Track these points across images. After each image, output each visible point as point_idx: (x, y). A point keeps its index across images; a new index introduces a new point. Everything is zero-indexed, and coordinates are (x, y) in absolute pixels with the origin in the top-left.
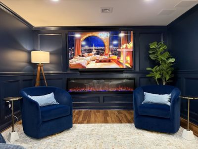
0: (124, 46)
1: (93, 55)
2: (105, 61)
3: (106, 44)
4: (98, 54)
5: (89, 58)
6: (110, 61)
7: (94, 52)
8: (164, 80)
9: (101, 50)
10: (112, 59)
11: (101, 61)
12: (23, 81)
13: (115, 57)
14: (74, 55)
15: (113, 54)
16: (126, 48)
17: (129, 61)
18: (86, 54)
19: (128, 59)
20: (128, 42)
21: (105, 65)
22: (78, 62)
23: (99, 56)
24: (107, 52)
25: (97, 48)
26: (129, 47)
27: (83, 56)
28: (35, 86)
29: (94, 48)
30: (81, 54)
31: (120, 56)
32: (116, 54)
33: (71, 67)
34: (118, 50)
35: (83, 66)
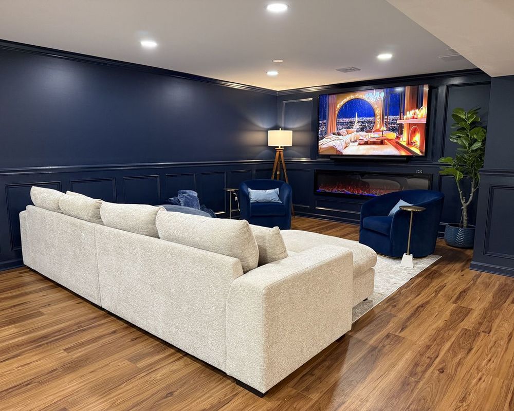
0: (410, 114)
1: (355, 133)
2: (374, 143)
3: (378, 111)
4: (362, 130)
5: (347, 138)
6: (382, 143)
7: (357, 126)
8: (473, 183)
9: (369, 122)
10: (387, 139)
11: (366, 143)
12: (257, 170)
13: (392, 135)
14: (326, 133)
15: (389, 130)
16: (413, 118)
17: (418, 144)
18: (344, 130)
19: (417, 138)
20: (418, 106)
21: (374, 149)
22: (331, 144)
23: (364, 133)
24: (378, 127)
25: (361, 119)
26: (419, 116)
27: (339, 134)
28: (270, 178)
29: (356, 119)
30: (336, 131)
31: (401, 133)
32: (393, 130)
33: (321, 152)
34: (398, 122)
35: (338, 151)
